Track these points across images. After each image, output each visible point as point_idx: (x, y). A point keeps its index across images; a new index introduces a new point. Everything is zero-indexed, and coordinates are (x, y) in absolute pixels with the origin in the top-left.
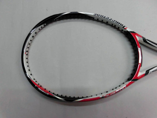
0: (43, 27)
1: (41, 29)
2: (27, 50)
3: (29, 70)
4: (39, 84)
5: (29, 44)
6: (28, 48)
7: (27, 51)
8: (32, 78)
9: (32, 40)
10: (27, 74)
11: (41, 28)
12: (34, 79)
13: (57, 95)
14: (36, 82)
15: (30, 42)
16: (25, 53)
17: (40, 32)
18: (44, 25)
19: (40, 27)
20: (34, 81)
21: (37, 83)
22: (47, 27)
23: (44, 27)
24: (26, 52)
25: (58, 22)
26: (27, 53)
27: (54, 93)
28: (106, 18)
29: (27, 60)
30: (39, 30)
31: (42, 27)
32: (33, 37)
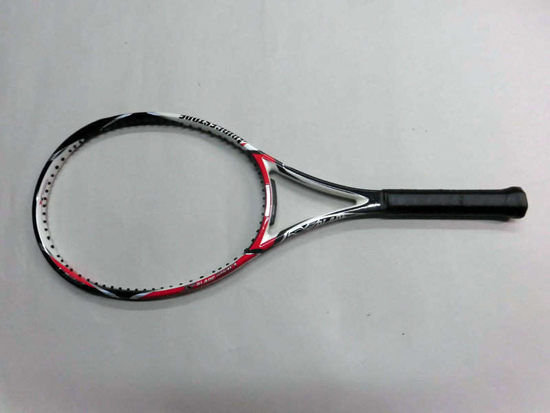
0: (77, 146)
1: (75, 151)
2: (45, 195)
3: (49, 238)
4: (67, 266)
5: (49, 183)
6: (47, 191)
7: (45, 199)
8: (54, 254)
9: (55, 174)
10: (43, 245)
11: (73, 149)
12: (58, 256)
13: (104, 287)
14: (62, 261)
15: (51, 179)
16: (41, 203)
17: (72, 157)
18: (80, 142)
19: (71, 147)
20: (59, 260)
21: (64, 264)
22: (86, 144)
23: (80, 146)
24: (42, 199)
25: (110, 133)
26: (44, 202)
27: (96, 284)
28: (205, 124)
29: (44, 216)
30: (70, 153)
31: (75, 147)
32: (57, 167)
